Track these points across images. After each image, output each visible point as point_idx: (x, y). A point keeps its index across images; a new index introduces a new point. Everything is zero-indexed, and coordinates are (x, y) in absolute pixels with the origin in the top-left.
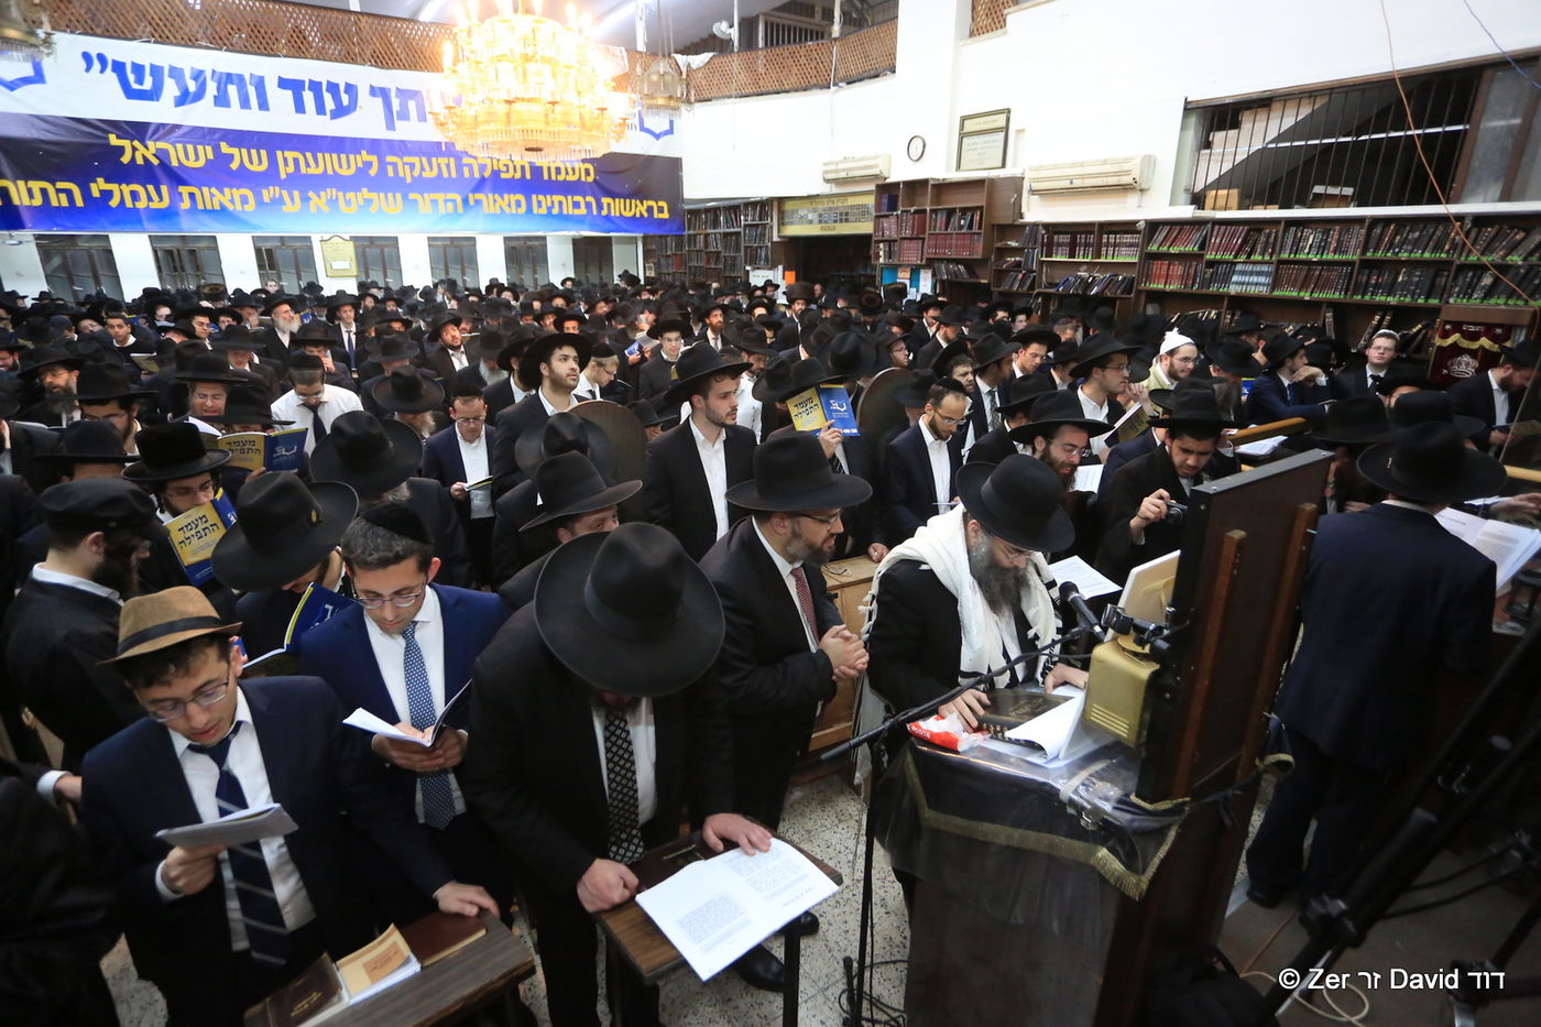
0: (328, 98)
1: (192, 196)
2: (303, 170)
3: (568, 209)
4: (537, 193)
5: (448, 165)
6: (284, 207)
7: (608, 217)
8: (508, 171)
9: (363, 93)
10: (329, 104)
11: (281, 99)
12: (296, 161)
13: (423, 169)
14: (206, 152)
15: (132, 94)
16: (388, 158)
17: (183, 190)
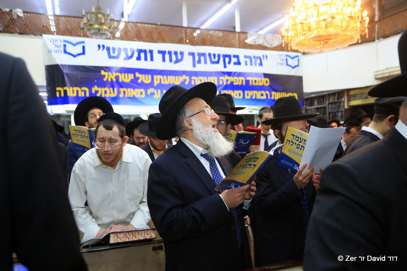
0: (174, 56)
1: (124, 92)
2: (163, 83)
3: (259, 97)
4: (247, 90)
5: (214, 80)
6: (154, 96)
8: (236, 82)
9: (186, 55)
10: (174, 58)
11: (158, 57)
12: (160, 79)
14: (131, 76)
15: (110, 57)
16: (193, 78)
17: (122, 90)
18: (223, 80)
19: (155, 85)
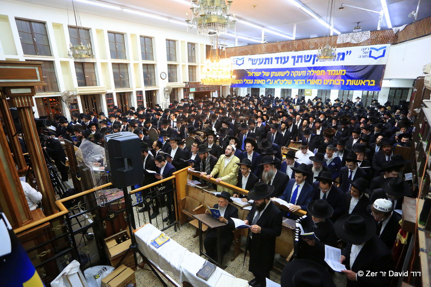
0: (283, 60)
2: (275, 76)
5: (304, 73)
6: (270, 83)
7: (348, 86)
8: (318, 73)
9: (290, 58)
10: (283, 61)
11: (275, 61)
12: (274, 73)
13: (298, 74)
14: (260, 73)
15: (253, 64)
16: (292, 72)
17: (255, 80)
18: (309, 73)
19: (271, 77)
